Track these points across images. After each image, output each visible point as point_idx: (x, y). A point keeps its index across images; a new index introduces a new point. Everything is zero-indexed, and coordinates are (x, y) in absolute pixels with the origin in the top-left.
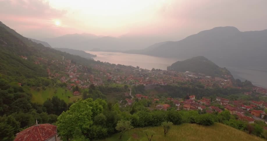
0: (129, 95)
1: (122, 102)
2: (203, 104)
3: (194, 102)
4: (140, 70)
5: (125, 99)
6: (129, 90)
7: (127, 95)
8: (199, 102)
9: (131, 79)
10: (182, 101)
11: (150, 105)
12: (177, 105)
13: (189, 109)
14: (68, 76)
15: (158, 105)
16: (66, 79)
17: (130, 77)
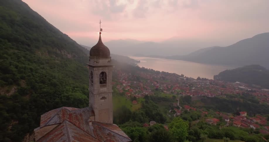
0: (177, 105)
1: (171, 112)
2: (257, 123)
3: (246, 119)
4: (185, 79)
5: (173, 109)
6: (177, 101)
7: (175, 105)
8: (252, 120)
9: (178, 89)
10: (232, 117)
11: (200, 118)
12: (226, 120)
13: (239, 126)
14: (122, 84)
15: (207, 119)
16: (121, 87)
17: (176, 86)
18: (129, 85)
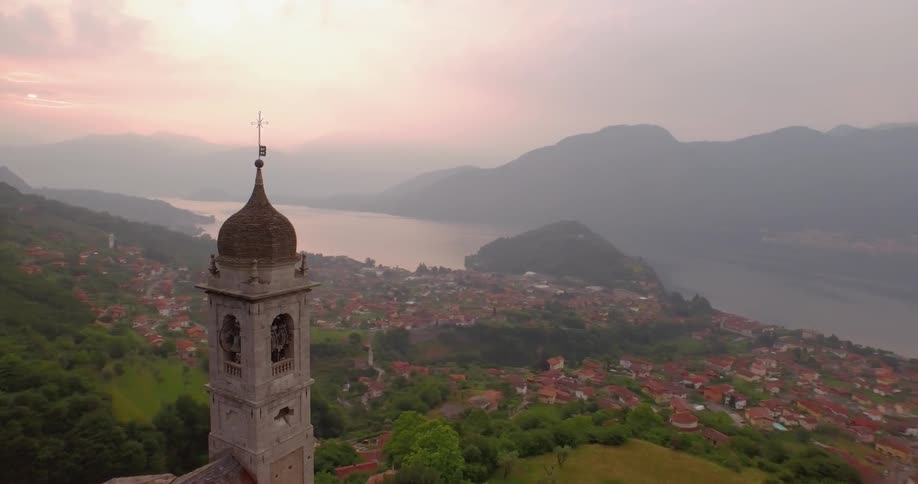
0: (367, 363)
1: (351, 390)
2: (588, 383)
3: (563, 376)
4: (379, 273)
5: (356, 380)
6: (367, 349)
7: (360, 365)
8: (576, 377)
9: (362, 310)
10: (531, 376)
11: (448, 397)
12: (519, 390)
13: (553, 400)
14: (154, 309)
16: (152, 323)
17: (354, 299)
18: (183, 313)
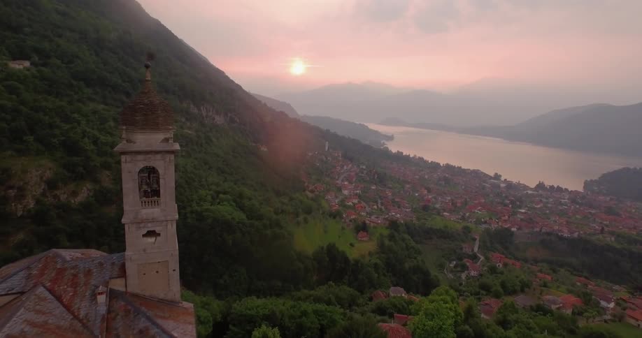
0: (473, 250)
1: (456, 266)
4: (503, 185)
5: (461, 259)
6: (474, 240)
7: (466, 249)
9: (479, 210)
11: (526, 290)
12: (603, 303)
14: (340, 189)
15: (547, 294)
16: (336, 197)
17: (476, 202)
18: (356, 194)
